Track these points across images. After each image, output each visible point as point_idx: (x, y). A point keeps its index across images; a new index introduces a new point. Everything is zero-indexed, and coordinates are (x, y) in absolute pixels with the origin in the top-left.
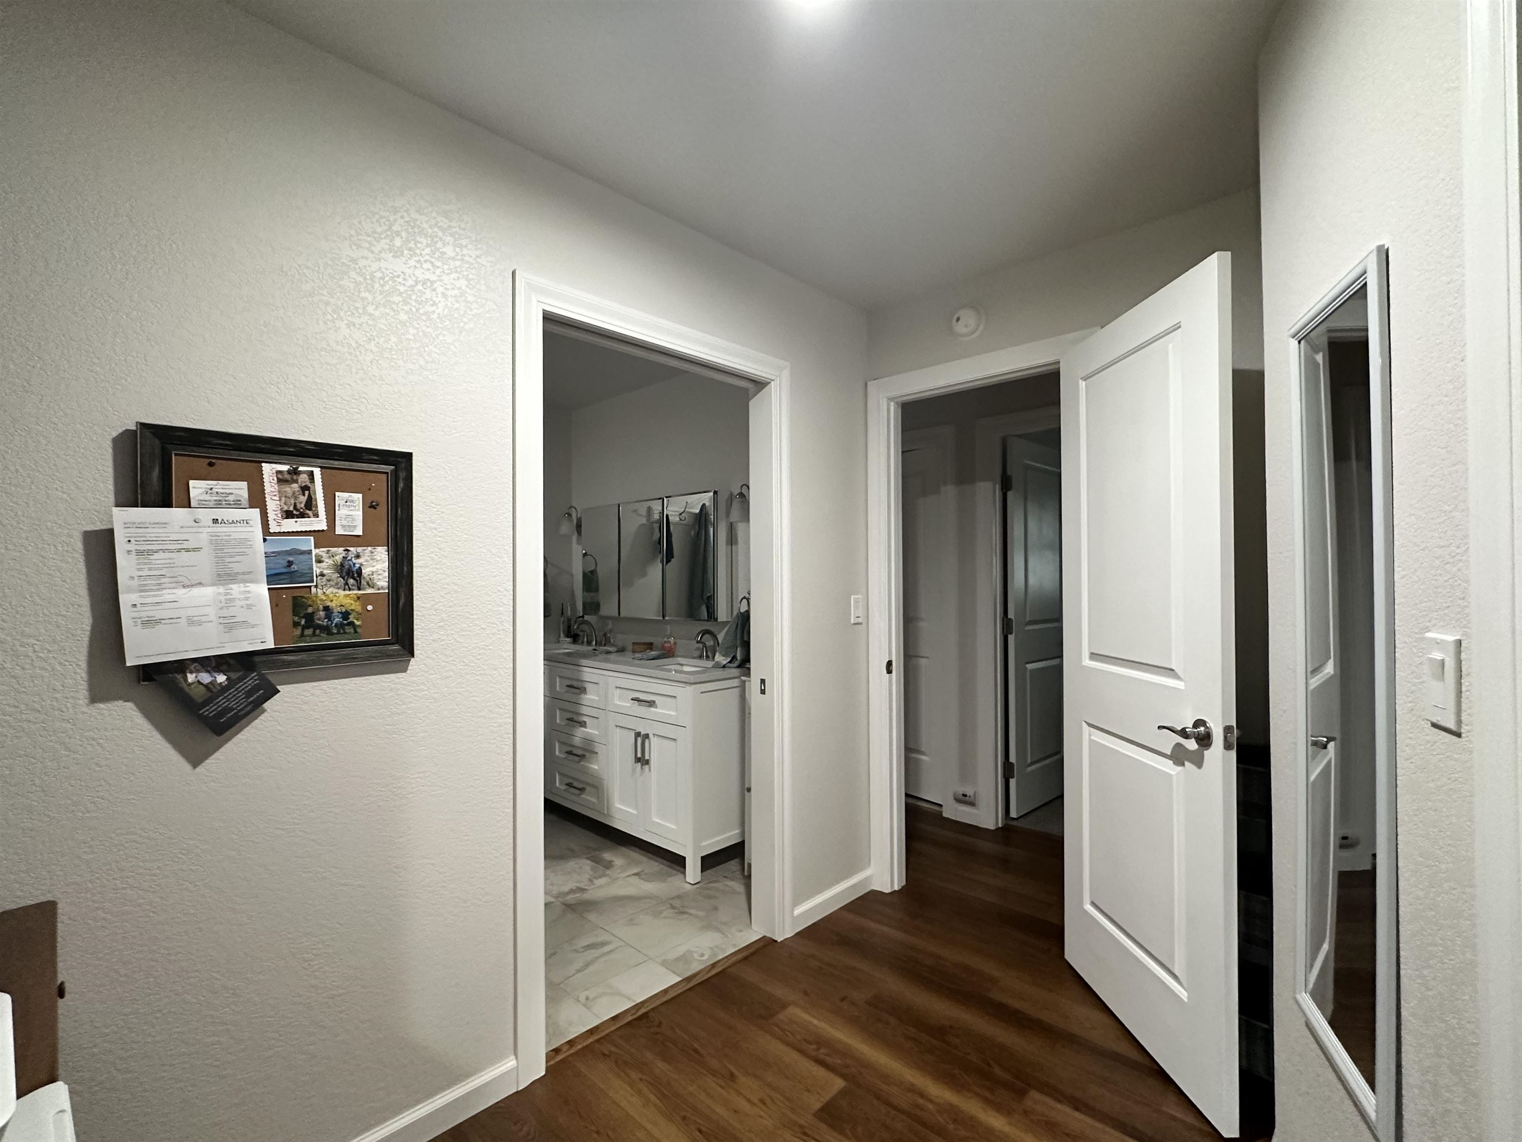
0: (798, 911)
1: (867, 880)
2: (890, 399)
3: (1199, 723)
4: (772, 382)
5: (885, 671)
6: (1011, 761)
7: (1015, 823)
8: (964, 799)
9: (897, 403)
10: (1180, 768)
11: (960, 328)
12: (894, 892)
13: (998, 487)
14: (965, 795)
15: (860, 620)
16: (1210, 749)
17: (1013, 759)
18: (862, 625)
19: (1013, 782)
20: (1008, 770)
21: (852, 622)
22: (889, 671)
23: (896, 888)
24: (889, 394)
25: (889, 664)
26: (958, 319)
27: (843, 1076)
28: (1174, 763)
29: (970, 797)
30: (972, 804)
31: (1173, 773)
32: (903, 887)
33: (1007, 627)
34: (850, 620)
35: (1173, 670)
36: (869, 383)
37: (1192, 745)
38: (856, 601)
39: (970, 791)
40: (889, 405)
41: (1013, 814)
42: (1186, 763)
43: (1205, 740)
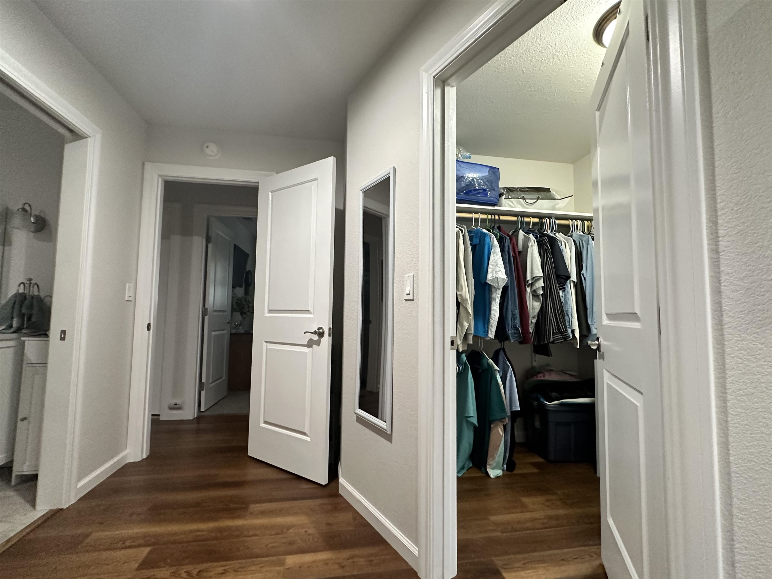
0: (80, 484)
1: (125, 457)
2: (160, 176)
3: (320, 328)
4: (89, 138)
5: (146, 329)
6: (203, 381)
7: (203, 414)
8: (176, 407)
9: (163, 179)
10: (311, 349)
11: (208, 151)
12: (143, 459)
13: (204, 240)
14: (176, 404)
15: (131, 299)
16: (323, 338)
17: (204, 380)
18: (133, 301)
19: (203, 393)
20: (201, 386)
21: (126, 299)
22: (149, 329)
23: (144, 457)
24: (160, 173)
25: (149, 325)
26: (207, 147)
27: (149, 545)
28: (308, 348)
29: (179, 404)
30: (180, 408)
31: (307, 351)
32: (148, 456)
33: (205, 311)
34: (125, 298)
35: (309, 311)
36: (146, 163)
37: (316, 337)
38: (129, 288)
39: (178, 401)
40: (158, 180)
41: (202, 409)
42: (314, 346)
43: (321, 335)
